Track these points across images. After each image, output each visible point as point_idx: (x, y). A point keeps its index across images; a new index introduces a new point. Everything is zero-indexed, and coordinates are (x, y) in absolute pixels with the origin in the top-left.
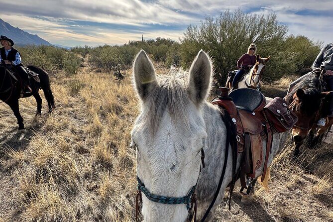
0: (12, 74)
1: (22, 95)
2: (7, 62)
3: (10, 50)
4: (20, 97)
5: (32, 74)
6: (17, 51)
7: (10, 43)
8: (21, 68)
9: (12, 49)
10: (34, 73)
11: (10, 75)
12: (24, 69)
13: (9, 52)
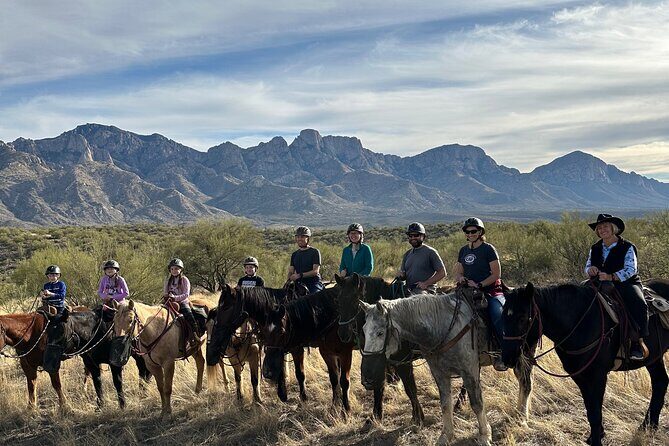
0: (607, 306)
1: (618, 363)
2: (604, 276)
3: (614, 245)
4: (611, 367)
5: (660, 304)
6: (630, 245)
7: (616, 229)
8: (634, 289)
9: (620, 240)
10: (663, 301)
11: (604, 309)
12: (640, 291)
13: (612, 250)
